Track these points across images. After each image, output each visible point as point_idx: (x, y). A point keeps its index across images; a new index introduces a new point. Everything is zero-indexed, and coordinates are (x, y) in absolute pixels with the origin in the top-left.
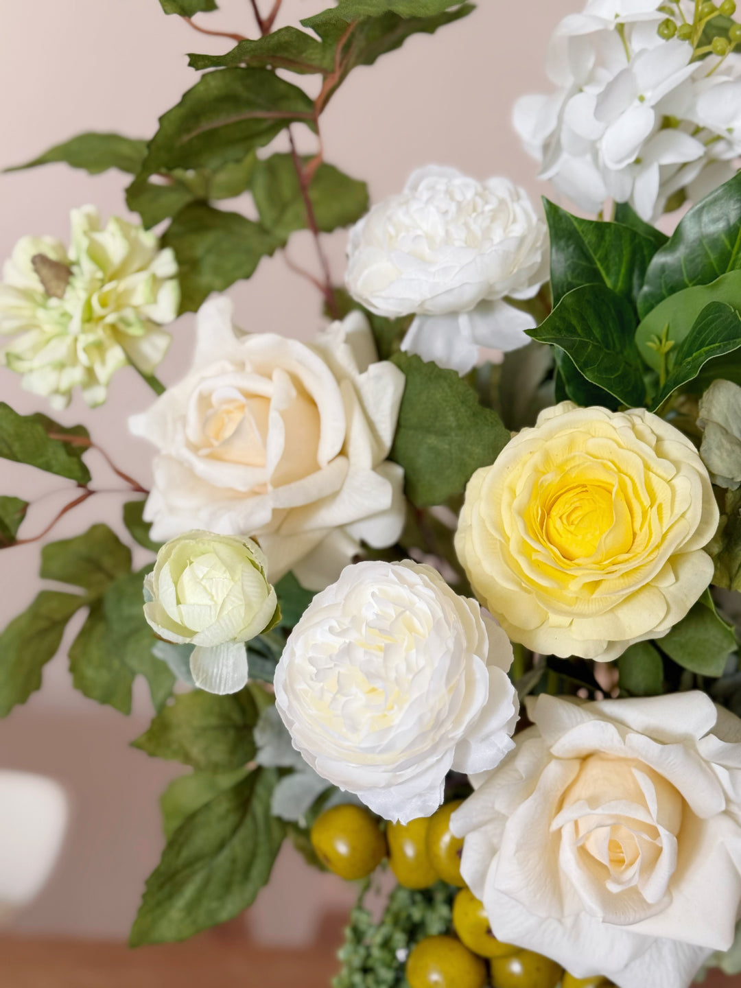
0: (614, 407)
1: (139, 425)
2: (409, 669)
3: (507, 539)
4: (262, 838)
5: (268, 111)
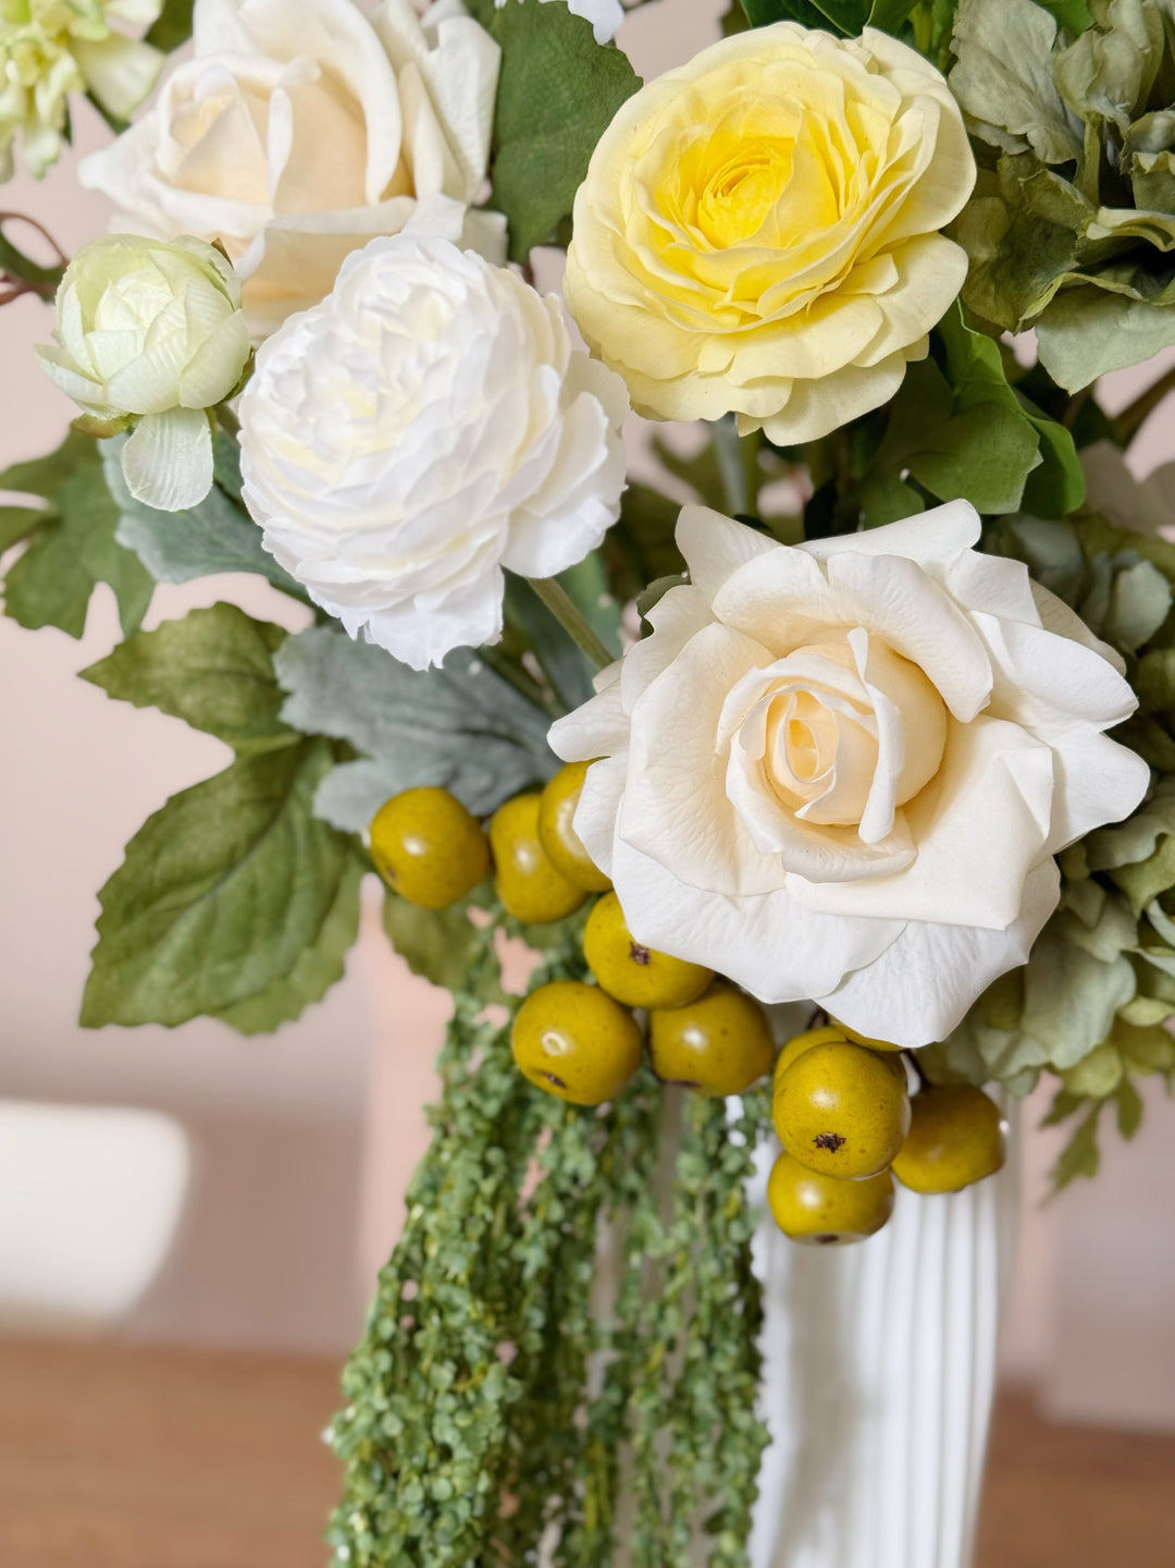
1: (96, 171)
3: (621, 225)
4: (302, 862)
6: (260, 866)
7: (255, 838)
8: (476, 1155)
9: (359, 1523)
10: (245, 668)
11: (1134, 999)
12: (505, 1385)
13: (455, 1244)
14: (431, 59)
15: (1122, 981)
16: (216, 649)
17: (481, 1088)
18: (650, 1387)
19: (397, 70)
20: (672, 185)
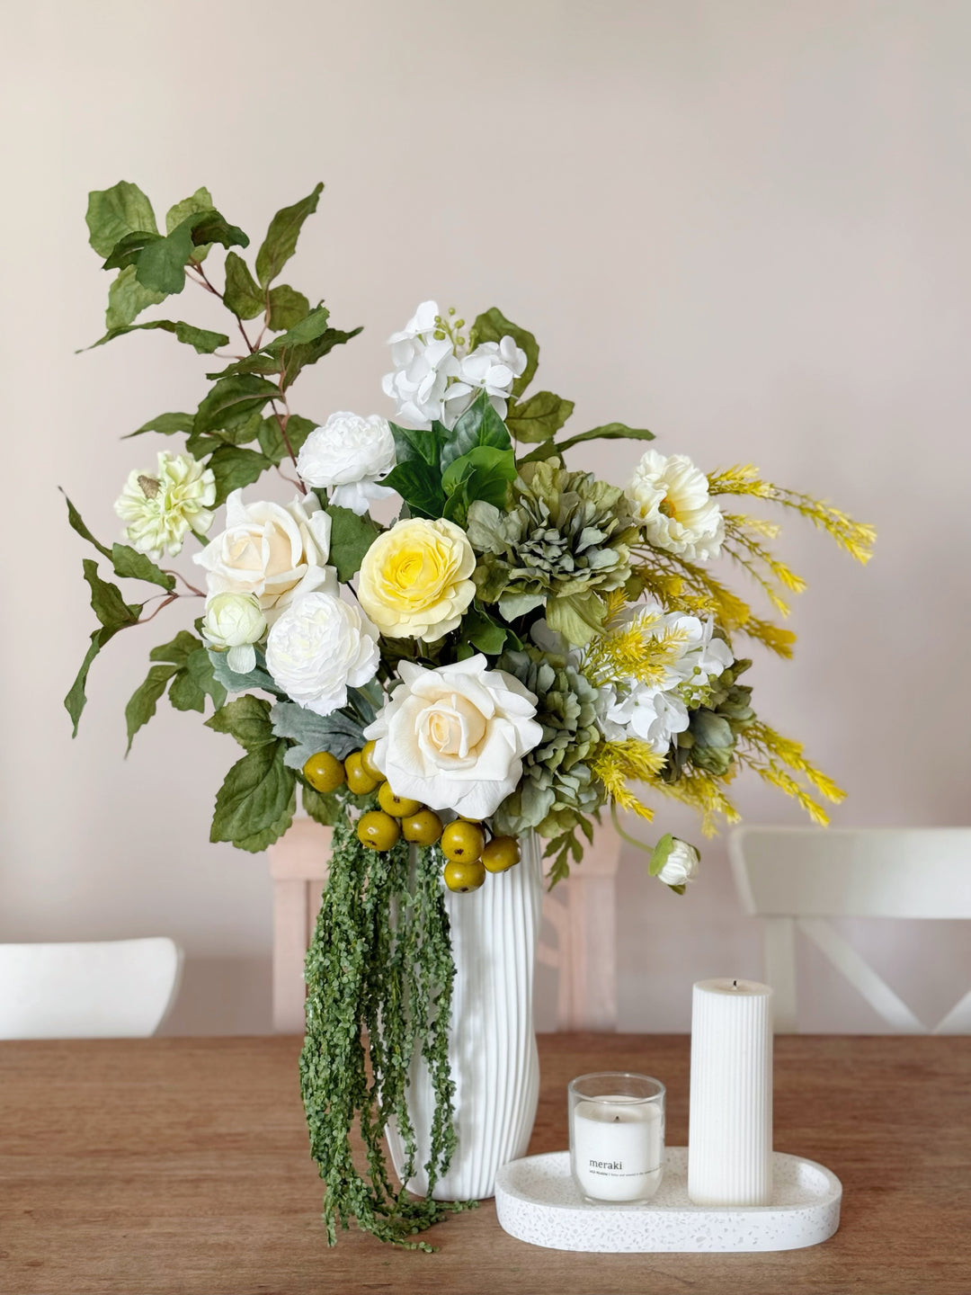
0: (426, 517)
1: (199, 559)
2: (320, 632)
3: (375, 582)
4: (280, 781)
5: (256, 394)
6: (267, 783)
7: (265, 774)
8: (347, 874)
9: (317, 1000)
10: (257, 717)
11: (555, 803)
12: (363, 947)
13: (342, 903)
14: (310, 521)
15: (551, 797)
16: (247, 711)
17: (346, 852)
18: (412, 951)
19: (298, 525)
20: (388, 568)
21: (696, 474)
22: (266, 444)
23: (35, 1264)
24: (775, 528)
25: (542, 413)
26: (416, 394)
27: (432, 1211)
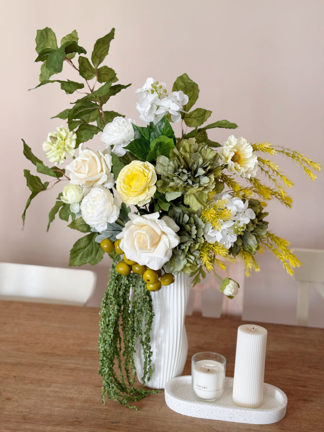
0: (141, 160)
2: (97, 204)
3: (121, 184)
4: (94, 247)
5: (91, 108)
6: (89, 247)
7: (88, 244)
8: (114, 281)
9: (102, 323)
11: (187, 264)
12: (117, 307)
13: (112, 291)
14: (105, 157)
15: (185, 261)
18: (137, 308)
20: (126, 179)
21: (248, 146)
22: (99, 123)
23: (9, 399)
24: (277, 166)
25: (198, 116)
26: (144, 112)
27: (143, 393)
